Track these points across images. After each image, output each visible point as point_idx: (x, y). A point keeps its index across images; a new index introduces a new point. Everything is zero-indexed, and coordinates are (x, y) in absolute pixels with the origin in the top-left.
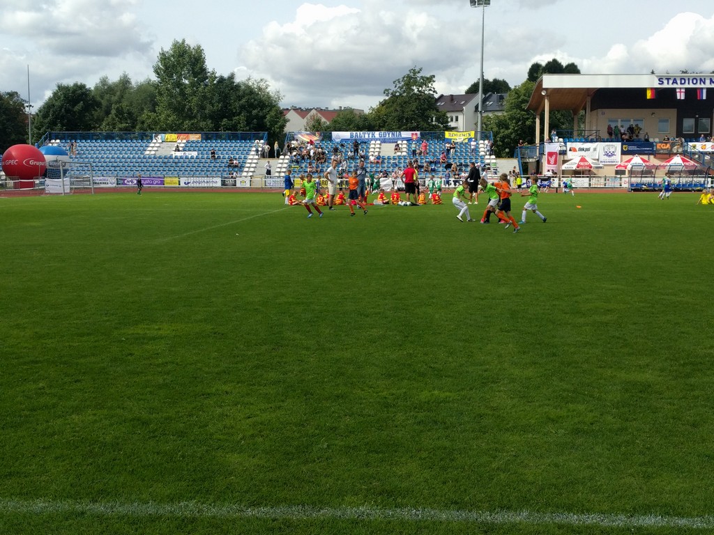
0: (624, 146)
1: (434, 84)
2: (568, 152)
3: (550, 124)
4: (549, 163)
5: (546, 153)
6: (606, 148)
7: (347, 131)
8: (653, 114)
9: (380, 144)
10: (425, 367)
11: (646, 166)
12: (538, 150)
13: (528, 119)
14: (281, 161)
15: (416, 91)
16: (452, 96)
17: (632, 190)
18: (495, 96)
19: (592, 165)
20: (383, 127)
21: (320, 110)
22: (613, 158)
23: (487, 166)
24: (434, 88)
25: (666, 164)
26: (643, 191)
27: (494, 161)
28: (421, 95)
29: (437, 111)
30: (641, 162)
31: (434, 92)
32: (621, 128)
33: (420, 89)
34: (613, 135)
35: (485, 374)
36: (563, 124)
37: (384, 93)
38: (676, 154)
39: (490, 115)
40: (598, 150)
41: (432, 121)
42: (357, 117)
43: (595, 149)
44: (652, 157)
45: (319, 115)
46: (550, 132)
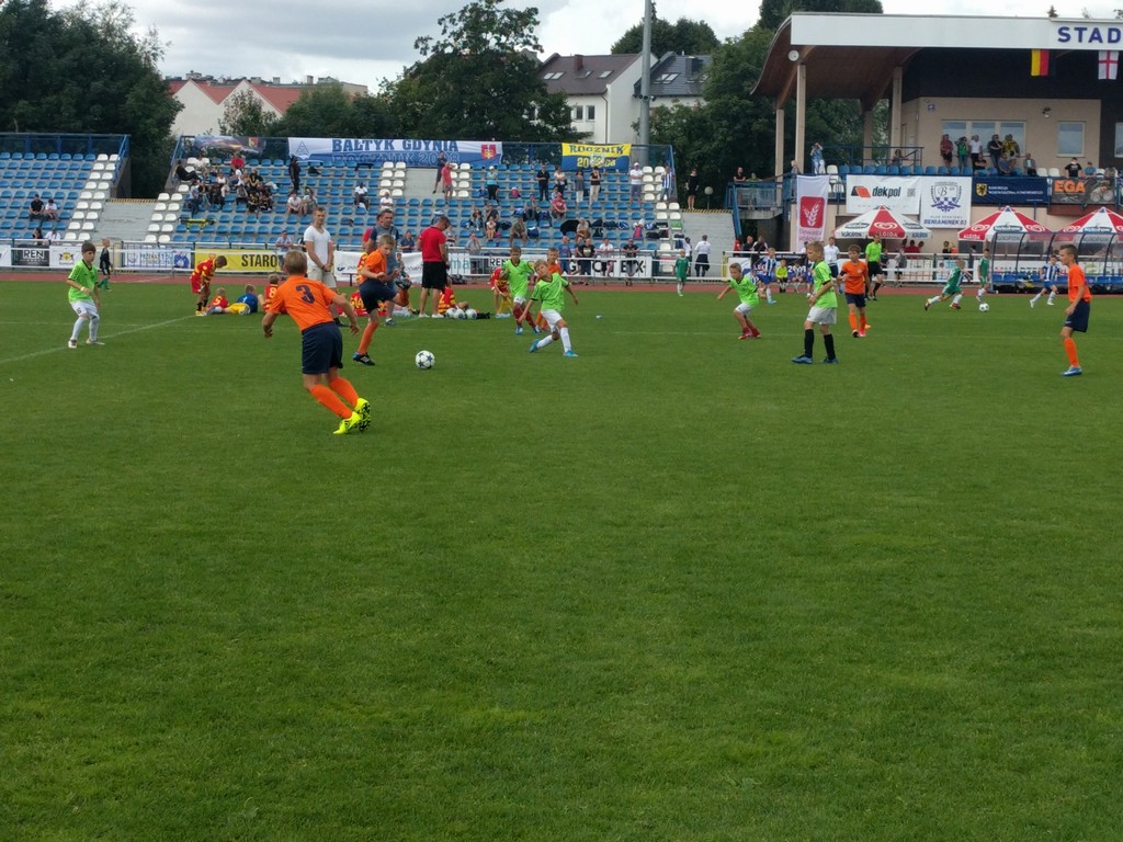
0: (979, 186)
1: (536, 28)
2: (849, 198)
3: (808, 129)
4: (804, 222)
5: (799, 201)
6: (938, 190)
7: (326, 137)
8: (1047, 110)
9: (405, 171)
10: (477, 663)
11: (1030, 232)
12: (779, 192)
13: (756, 117)
14: (162, 207)
15: (493, 43)
16: (579, 58)
17: (995, 288)
18: (683, 61)
19: (906, 230)
20: (412, 128)
21: (260, 84)
22: (953, 213)
23: (662, 228)
24: (535, 39)
25: (1074, 229)
26: (1022, 291)
27: (677, 216)
28: (503, 54)
29: (544, 93)
30: (1019, 223)
31: (536, 47)
32: (973, 143)
33: (503, 39)
34: (954, 158)
35: (605, 676)
36: (839, 130)
37: (417, 46)
38: (1096, 207)
39: (669, 104)
40: (918, 193)
41: (531, 117)
42: (349, 103)
43: (911, 192)
44: (1042, 211)
45: (257, 96)
46: (807, 149)
